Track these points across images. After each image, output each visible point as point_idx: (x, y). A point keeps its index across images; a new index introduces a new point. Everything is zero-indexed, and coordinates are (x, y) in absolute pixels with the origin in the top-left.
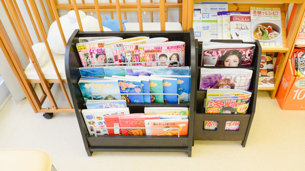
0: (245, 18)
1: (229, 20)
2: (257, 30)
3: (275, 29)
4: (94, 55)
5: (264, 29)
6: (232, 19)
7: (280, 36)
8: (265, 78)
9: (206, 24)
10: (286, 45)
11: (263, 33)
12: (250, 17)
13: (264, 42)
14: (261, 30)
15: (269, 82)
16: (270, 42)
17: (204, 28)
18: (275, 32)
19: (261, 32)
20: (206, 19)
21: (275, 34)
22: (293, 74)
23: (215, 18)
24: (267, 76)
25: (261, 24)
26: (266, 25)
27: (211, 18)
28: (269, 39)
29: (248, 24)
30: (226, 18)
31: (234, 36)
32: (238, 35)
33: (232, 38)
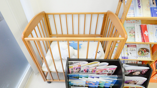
0: (133, 46)
1: (127, 47)
2: (139, 51)
3: (147, 51)
4: (75, 69)
5: (142, 51)
7: (150, 54)
10: (152, 58)
11: (142, 52)
12: (136, 45)
13: (143, 57)
14: (141, 51)
16: (145, 57)
18: (147, 52)
19: (141, 52)
20: (116, 46)
21: (147, 53)
22: (155, 71)
25: (141, 48)
26: (143, 49)
28: (145, 55)
29: (135, 48)
31: (129, 54)
32: (131, 54)
33: (128, 55)
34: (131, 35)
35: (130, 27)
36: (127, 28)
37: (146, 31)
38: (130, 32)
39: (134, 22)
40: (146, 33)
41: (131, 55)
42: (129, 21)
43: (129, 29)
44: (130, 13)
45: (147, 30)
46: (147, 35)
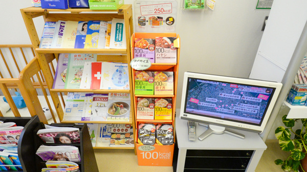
0: (104, 98)
1: (92, 100)
2: (111, 107)
3: (125, 106)
5: (117, 107)
6: (94, 100)
7: (129, 111)
8: (128, 139)
9: (76, 103)
11: (116, 109)
12: (107, 98)
13: (116, 117)
14: (115, 107)
15: (131, 142)
16: (120, 116)
17: (74, 106)
18: (125, 109)
19: (114, 109)
20: (77, 99)
21: (125, 111)
22: (136, 141)
23: (83, 99)
24: (129, 138)
25: (115, 103)
26: (119, 103)
27: (80, 99)
28: (120, 114)
29: (106, 103)
30: (91, 98)
31: (94, 112)
32: (97, 111)
33: (92, 114)
34: (76, 79)
35: (78, 67)
36: (73, 67)
37: (99, 73)
38: (76, 75)
39: (85, 59)
40: (98, 75)
41: (97, 115)
42: (79, 58)
43: (75, 69)
44: (46, 44)
45: (100, 70)
46: (98, 78)
